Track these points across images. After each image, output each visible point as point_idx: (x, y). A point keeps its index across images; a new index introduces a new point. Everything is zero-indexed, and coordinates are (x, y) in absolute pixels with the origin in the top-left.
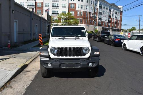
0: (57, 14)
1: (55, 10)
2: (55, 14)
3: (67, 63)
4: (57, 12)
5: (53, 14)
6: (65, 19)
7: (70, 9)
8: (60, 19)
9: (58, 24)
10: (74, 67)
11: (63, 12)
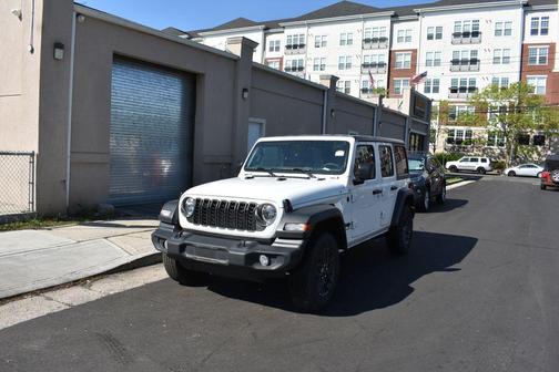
0: (472, 89)
1: (465, 75)
2: (463, 90)
3: (198, 244)
4: (473, 82)
5: (454, 91)
6: (503, 109)
7: (525, 69)
8: (482, 109)
9: (472, 128)
10: (213, 260)
11: (495, 81)
